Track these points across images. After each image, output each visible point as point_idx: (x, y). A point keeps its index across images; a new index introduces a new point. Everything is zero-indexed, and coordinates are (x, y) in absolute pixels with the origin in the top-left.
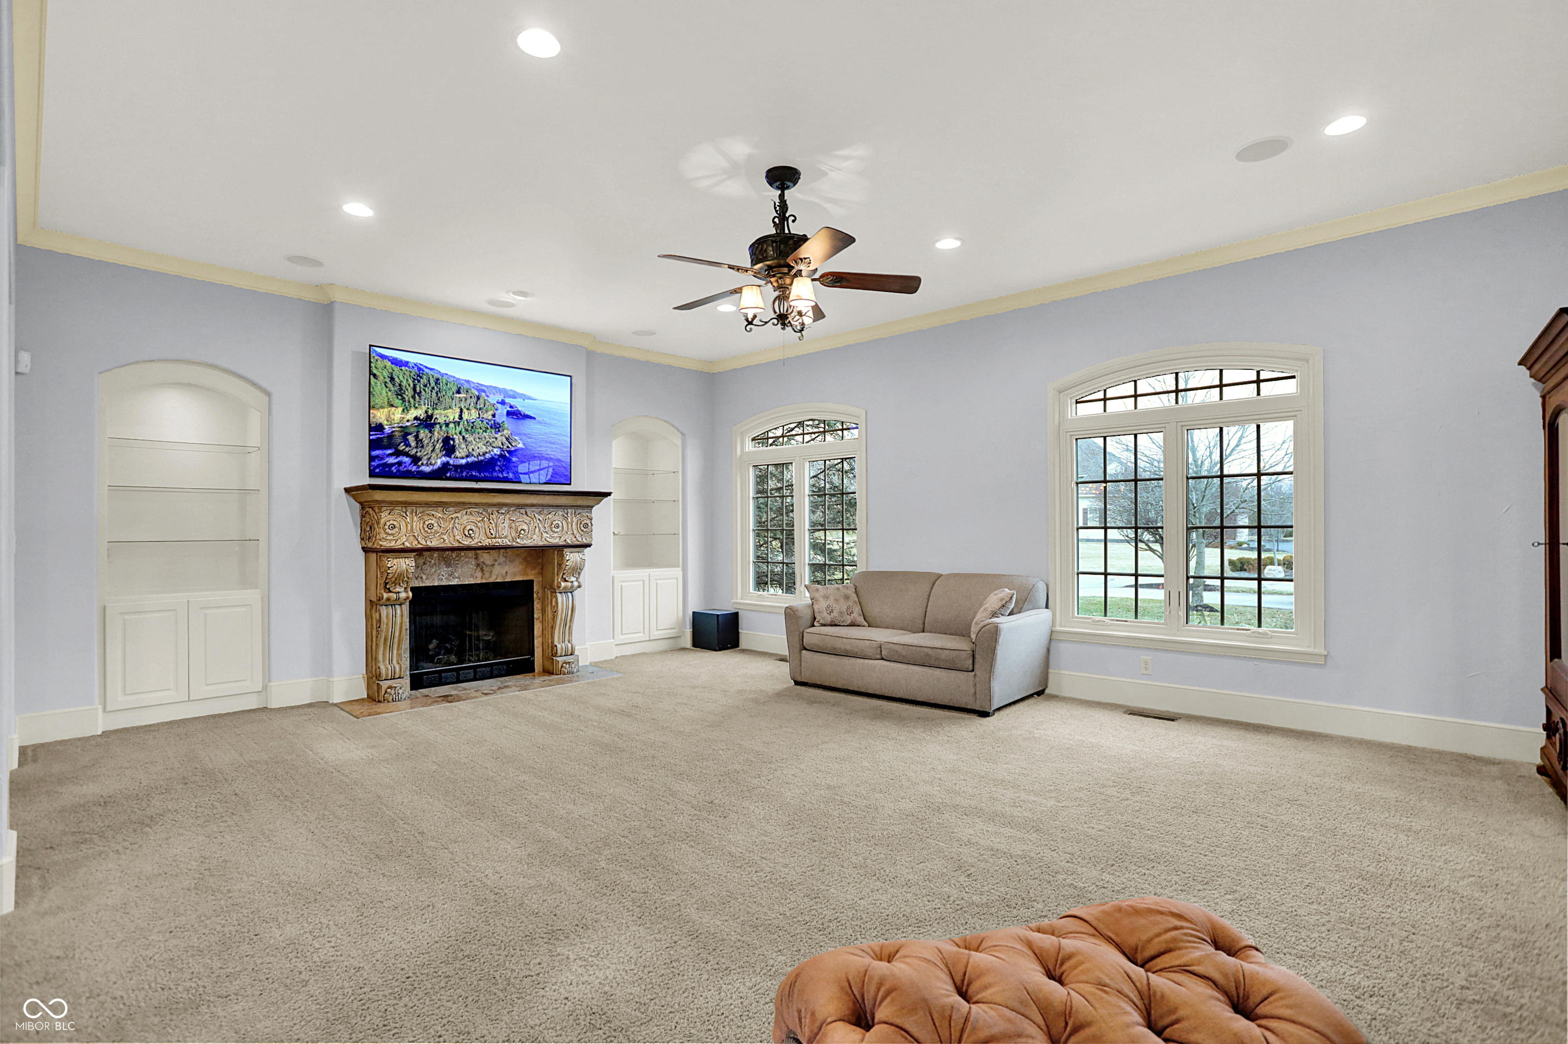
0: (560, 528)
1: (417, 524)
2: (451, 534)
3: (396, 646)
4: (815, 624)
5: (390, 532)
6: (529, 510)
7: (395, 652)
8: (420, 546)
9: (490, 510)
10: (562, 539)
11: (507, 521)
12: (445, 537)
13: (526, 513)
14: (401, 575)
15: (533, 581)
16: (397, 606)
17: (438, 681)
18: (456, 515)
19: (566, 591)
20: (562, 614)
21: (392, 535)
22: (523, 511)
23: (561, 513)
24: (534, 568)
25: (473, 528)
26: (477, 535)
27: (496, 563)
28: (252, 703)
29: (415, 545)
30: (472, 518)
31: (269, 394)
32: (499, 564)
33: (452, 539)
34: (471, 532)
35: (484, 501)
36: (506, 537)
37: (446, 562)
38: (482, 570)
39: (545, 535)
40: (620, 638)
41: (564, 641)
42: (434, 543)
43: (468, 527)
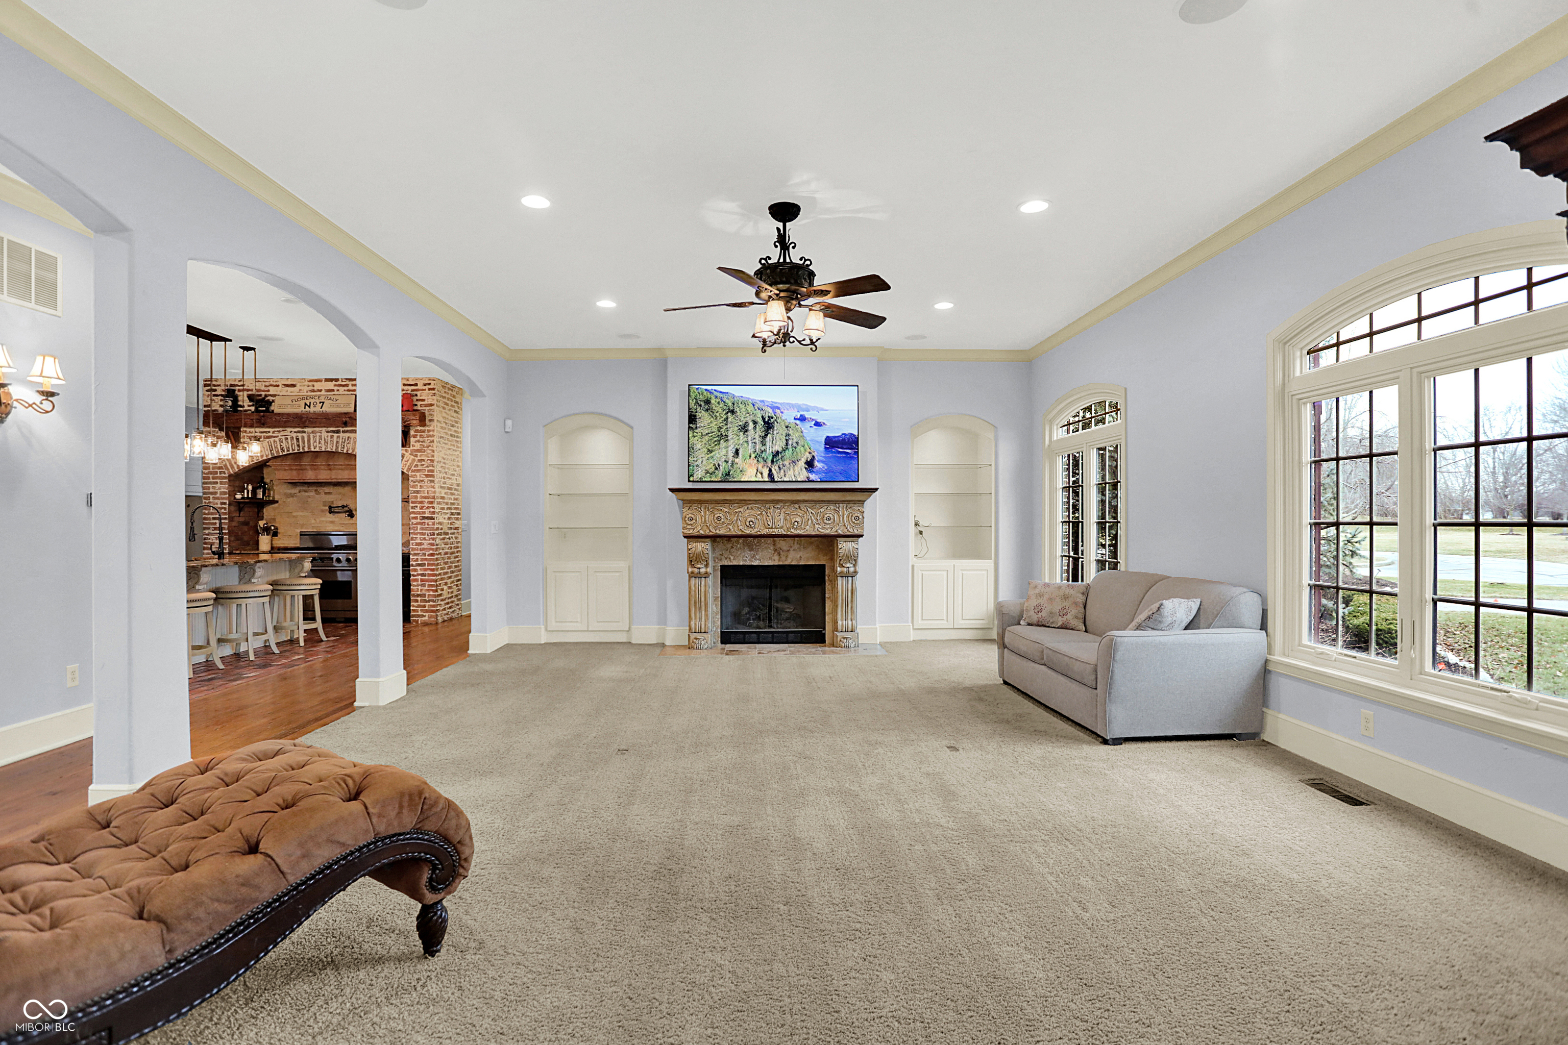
0: (832, 520)
1: (709, 517)
2: (736, 525)
3: (703, 608)
4: (1022, 622)
5: (689, 523)
6: (802, 505)
7: (703, 612)
8: (711, 534)
9: (767, 506)
10: (834, 530)
11: (782, 514)
12: (731, 527)
13: (799, 507)
14: (698, 555)
15: (824, 565)
16: (703, 579)
17: (743, 639)
18: (739, 510)
19: (846, 576)
20: (842, 596)
21: (691, 525)
22: (797, 506)
23: (832, 507)
24: (826, 554)
25: (753, 520)
26: (757, 526)
27: (792, 549)
28: (623, 638)
29: (707, 532)
30: (753, 512)
31: (632, 428)
32: (794, 550)
33: (736, 528)
34: (751, 523)
35: (760, 498)
36: (782, 527)
37: (749, 547)
38: (779, 554)
39: (817, 526)
40: (919, 623)
41: (846, 619)
42: (722, 532)
43: (749, 519)
